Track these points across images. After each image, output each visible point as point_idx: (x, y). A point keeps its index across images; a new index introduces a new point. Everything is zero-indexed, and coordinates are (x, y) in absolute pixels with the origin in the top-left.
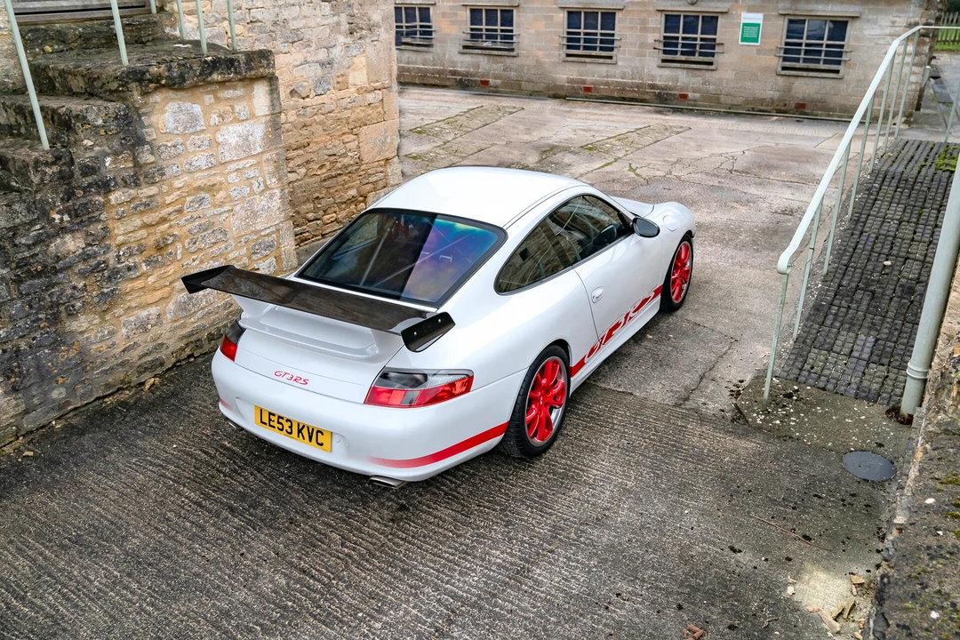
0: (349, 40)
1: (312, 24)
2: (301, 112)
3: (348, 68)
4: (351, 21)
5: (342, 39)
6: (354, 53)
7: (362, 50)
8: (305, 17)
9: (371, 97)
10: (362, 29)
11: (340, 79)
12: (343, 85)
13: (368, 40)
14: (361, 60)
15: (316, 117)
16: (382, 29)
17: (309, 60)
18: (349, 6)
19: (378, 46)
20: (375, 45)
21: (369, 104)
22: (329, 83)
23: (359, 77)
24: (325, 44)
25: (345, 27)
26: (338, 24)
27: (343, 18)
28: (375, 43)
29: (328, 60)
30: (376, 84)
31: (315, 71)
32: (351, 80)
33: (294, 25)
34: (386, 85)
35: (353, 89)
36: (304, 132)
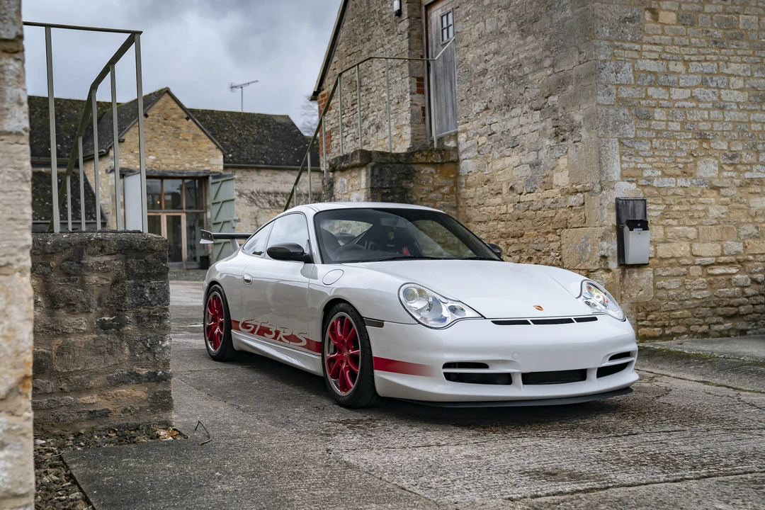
0: (553, 143)
1: (526, 130)
2: (516, 206)
3: (553, 169)
4: (555, 125)
5: (548, 142)
6: (558, 155)
7: (564, 152)
8: (521, 126)
9: (573, 200)
10: (565, 131)
11: (546, 180)
12: (548, 186)
13: (570, 142)
14: (563, 161)
15: (527, 212)
16: (584, 129)
17: (523, 161)
18: (554, 111)
19: (580, 147)
20: (577, 146)
21: (571, 207)
22: (536, 183)
23: (562, 179)
24: (534, 147)
25: (551, 131)
26: (544, 129)
27: (549, 123)
28: (577, 144)
29: (537, 161)
30: (578, 187)
31: (527, 171)
32: (555, 182)
33: (514, 133)
34: (587, 189)
35: (556, 190)
36: (519, 224)
